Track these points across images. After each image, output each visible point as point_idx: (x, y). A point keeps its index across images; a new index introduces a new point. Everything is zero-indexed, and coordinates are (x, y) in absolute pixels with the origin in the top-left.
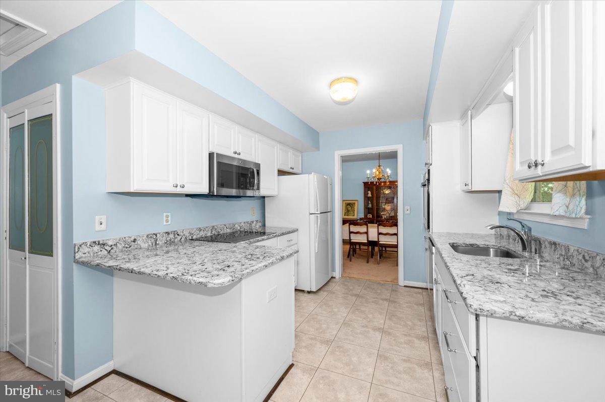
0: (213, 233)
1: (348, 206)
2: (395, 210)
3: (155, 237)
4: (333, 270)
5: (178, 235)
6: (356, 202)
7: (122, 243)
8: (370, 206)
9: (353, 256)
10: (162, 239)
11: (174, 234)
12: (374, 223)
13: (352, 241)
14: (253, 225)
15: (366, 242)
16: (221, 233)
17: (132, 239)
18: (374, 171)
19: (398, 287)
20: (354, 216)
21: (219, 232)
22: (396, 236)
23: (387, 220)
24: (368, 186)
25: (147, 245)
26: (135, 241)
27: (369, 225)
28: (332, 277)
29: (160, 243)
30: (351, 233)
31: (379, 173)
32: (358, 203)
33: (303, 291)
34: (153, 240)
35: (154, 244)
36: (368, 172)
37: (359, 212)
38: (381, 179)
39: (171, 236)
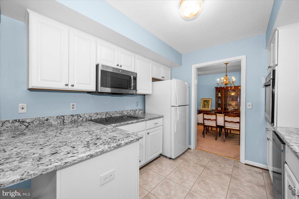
0: (107, 116)
1: (205, 102)
2: (239, 105)
3: (63, 118)
4: (190, 144)
5: (81, 117)
6: (210, 100)
7: (37, 121)
8: (220, 102)
9: (206, 134)
10: (68, 119)
11: (78, 116)
12: (222, 114)
13: (205, 124)
14: (137, 112)
15: (215, 126)
16: (113, 116)
17: (45, 119)
18: (222, 78)
19: (240, 164)
20: (208, 108)
21: (111, 116)
22: (239, 124)
23: (232, 112)
24: (218, 89)
25: (56, 123)
26: (47, 120)
27: (217, 114)
28: (189, 148)
29: (67, 122)
30: (204, 119)
31: (226, 80)
32: (211, 100)
33: (166, 157)
34: (61, 120)
35: (62, 122)
36: (218, 80)
37: (212, 106)
38: (227, 84)
39: (76, 117)
